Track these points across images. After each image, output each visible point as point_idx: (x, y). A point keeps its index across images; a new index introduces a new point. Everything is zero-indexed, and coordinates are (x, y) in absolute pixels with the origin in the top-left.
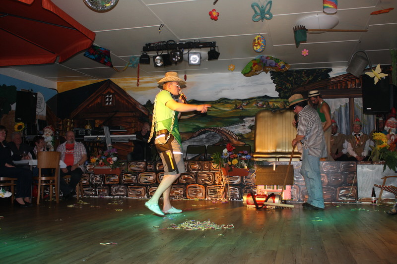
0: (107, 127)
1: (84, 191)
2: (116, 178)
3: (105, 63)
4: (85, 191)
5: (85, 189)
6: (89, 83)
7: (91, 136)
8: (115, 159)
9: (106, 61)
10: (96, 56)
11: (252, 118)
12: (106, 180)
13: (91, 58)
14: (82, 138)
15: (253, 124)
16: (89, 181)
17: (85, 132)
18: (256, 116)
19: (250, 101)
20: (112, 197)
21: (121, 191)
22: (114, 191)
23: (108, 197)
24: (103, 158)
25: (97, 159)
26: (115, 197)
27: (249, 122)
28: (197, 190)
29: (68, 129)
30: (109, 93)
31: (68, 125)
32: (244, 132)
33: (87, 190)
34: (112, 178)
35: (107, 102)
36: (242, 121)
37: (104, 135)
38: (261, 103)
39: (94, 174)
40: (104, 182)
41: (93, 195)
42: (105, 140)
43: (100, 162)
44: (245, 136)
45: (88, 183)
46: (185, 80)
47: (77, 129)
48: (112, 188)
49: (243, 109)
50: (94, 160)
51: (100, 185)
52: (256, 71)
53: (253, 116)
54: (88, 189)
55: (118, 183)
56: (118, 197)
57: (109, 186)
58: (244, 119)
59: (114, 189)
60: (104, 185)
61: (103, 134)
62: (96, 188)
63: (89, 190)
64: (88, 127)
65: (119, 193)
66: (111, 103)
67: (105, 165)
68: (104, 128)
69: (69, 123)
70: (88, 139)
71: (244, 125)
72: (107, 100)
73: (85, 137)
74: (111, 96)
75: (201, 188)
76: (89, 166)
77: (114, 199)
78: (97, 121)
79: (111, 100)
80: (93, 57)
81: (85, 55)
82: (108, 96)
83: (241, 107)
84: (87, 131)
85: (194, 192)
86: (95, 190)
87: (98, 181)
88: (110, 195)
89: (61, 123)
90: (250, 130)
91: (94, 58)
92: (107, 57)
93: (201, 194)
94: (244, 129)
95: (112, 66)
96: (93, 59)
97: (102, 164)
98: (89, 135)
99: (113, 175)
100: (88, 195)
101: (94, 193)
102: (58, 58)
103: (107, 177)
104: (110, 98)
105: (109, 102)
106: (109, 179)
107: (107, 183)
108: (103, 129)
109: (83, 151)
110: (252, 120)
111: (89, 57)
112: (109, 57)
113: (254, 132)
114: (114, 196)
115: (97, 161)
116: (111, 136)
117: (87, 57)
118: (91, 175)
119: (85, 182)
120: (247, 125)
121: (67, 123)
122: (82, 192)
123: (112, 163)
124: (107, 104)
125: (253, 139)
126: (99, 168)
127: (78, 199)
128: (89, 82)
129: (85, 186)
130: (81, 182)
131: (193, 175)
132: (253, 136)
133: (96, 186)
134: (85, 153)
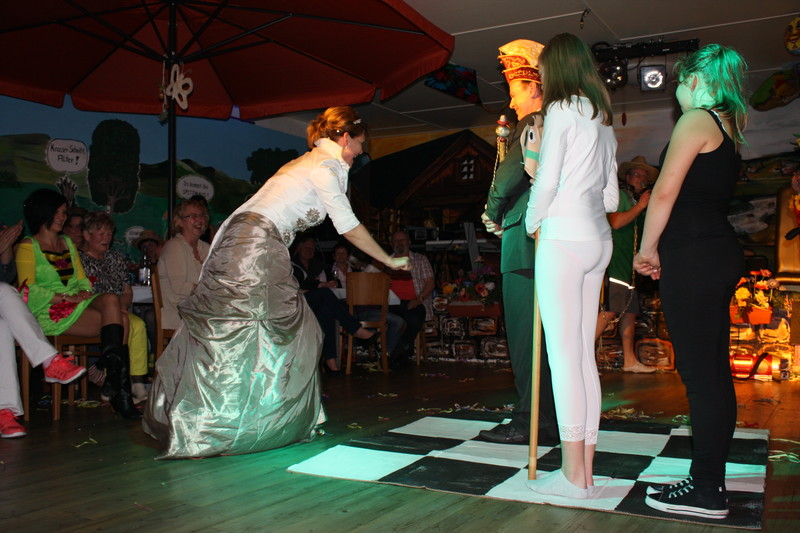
0: (472, 224)
1: (427, 348)
2: (491, 324)
3: (465, 98)
4: (431, 349)
5: (430, 345)
6: (429, 139)
7: (438, 242)
8: (490, 286)
9: (467, 92)
10: (449, 84)
11: (769, 200)
12: (470, 327)
13: (438, 89)
14: (422, 246)
15: (771, 211)
16: (438, 330)
17: (426, 235)
18: (778, 194)
19: (765, 164)
20: (482, 361)
21: (500, 350)
22: (487, 348)
23: (474, 360)
24: (467, 284)
25: (454, 286)
26: (490, 361)
27: (762, 207)
28: (656, 351)
29: (391, 228)
30: (469, 157)
31: (392, 219)
32: (751, 229)
33: (433, 347)
34: (483, 325)
35: (464, 174)
36: (748, 207)
37: (464, 238)
38: (789, 167)
39: (448, 316)
40: (467, 331)
41: (445, 356)
42: (468, 250)
43: (462, 293)
44: (754, 238)
45: (436, 334)
46: (624, 123)
47: (411, 228)
48: (482, 343)
49: (748, 181)
50: (449, 288)
51: (458, 338)
52: (781, 97)
53: (771, 196)
54: (435, 344)
55: (494, 333)
56: (495, 361)
57: (477, 340)
58: (752, 202)
59: (486, 345)
60: (468, 337)
61: (462, 236)
62: (452, 342)
63: (437, 347)
64: (429, 224)
65: (497, 354)
66: (472, 177)
67: (471, 299)
68: (466, 224)
69: (392, 216)
70: (434, 246)
71: (752, 215)
72: (465, 169)
73: (428, 243)
74: (472, 162)
75: (667, 347)
76: (437, 301)
77: (485, 364)
78: (446, 212)
79: (472, 170)
80: (442, 87)
81: (426, 83)
82: (466, 162)
83: (745, 176)
84: (430, 231)
85: (652, 355)
86: (450, 346)
87: (455, 329)
88: (478, 357)
89: (378, 218)
90: (765, 226)
91: (445, 88)
92: (469, 85)
93: (666, 359)
94: (752, 222)
95: (479, 102)
96: (443, 91)
97: (464, 296)
98: (435, 240)
99: (485, 318)
100: (436, 356)
101: (447, 352)
102: (379, 92)
103: (472, 321)
104: (469, 167)
105: (469, 173)
106: (476, 325)
107: (473, 333)
108: (463, 228)
109: (427, 272)
110: (770, 205)
111: (434, 88)
112: (474, 83)
113: (774, 229)
114: (486, 359)
115: (455, 290)
116: (479, 241)
117: (430, 86)
118: (442, 317)
119: (430, 331)
120: (759, 213)
121: (389, 217)
122: (425, 352)
123: (484, 294)
124: (465, 177)
125: (773, 244)
126: (459, 303)
127: (418, 363)
128: (429, 136)
129: (430, 338)
130: (423, 330)
131: (649, 321)
132: (773, 237)
133: (451, 338)
134: (431, 275)
